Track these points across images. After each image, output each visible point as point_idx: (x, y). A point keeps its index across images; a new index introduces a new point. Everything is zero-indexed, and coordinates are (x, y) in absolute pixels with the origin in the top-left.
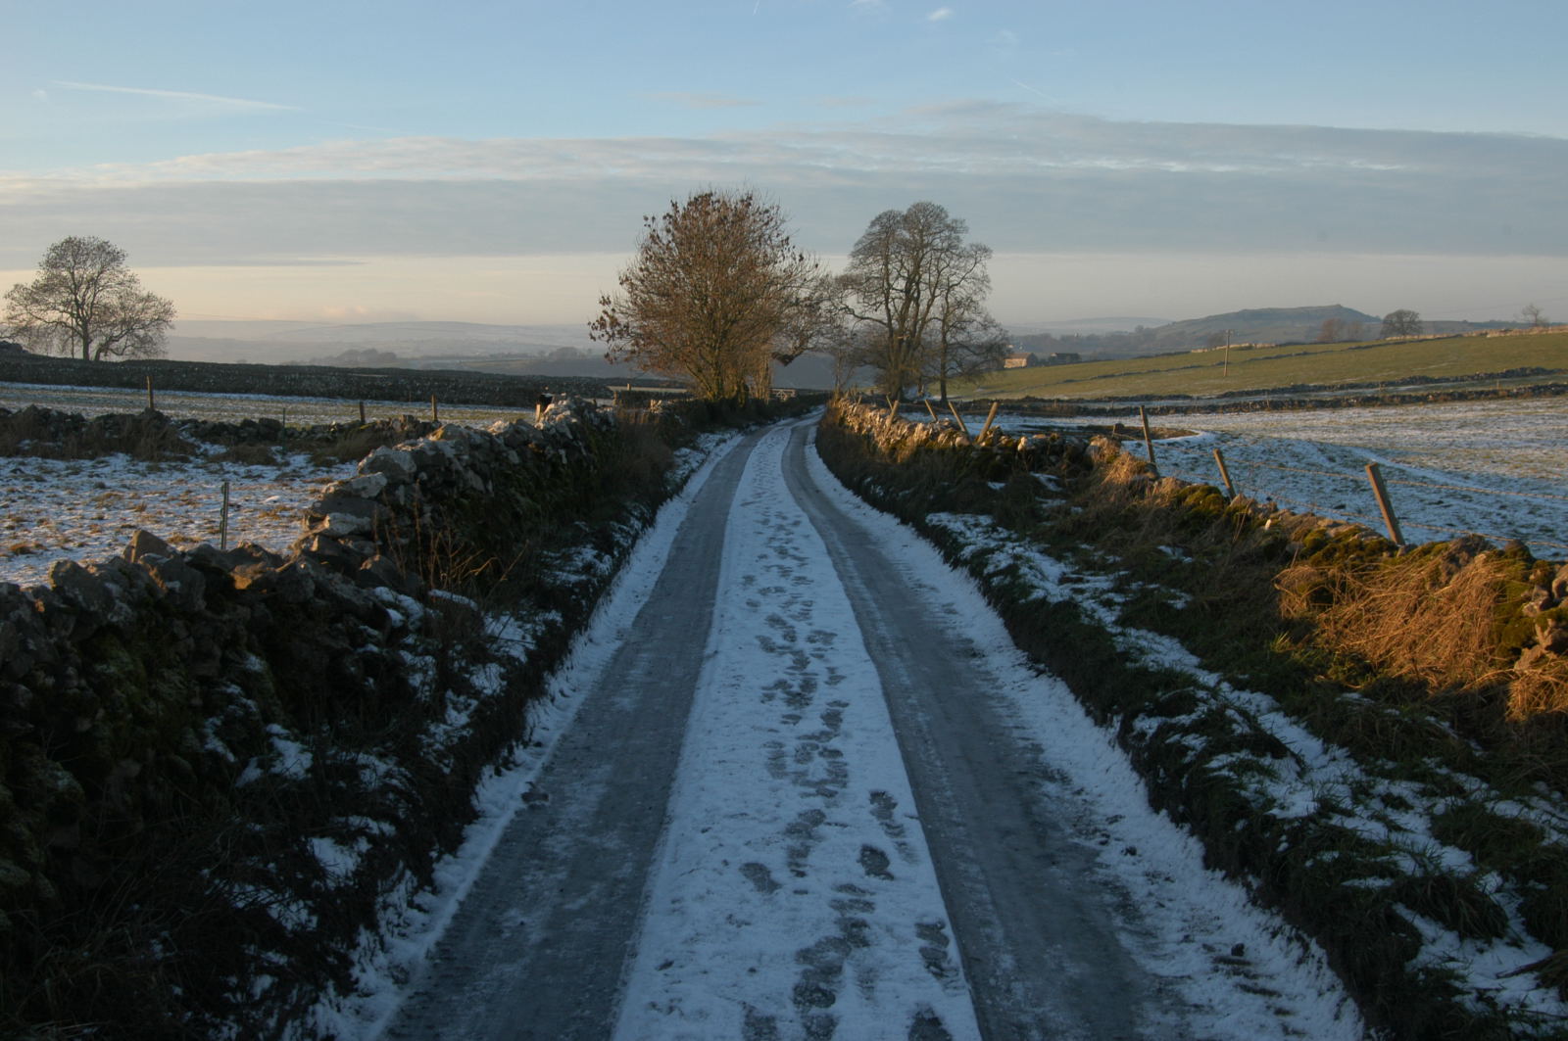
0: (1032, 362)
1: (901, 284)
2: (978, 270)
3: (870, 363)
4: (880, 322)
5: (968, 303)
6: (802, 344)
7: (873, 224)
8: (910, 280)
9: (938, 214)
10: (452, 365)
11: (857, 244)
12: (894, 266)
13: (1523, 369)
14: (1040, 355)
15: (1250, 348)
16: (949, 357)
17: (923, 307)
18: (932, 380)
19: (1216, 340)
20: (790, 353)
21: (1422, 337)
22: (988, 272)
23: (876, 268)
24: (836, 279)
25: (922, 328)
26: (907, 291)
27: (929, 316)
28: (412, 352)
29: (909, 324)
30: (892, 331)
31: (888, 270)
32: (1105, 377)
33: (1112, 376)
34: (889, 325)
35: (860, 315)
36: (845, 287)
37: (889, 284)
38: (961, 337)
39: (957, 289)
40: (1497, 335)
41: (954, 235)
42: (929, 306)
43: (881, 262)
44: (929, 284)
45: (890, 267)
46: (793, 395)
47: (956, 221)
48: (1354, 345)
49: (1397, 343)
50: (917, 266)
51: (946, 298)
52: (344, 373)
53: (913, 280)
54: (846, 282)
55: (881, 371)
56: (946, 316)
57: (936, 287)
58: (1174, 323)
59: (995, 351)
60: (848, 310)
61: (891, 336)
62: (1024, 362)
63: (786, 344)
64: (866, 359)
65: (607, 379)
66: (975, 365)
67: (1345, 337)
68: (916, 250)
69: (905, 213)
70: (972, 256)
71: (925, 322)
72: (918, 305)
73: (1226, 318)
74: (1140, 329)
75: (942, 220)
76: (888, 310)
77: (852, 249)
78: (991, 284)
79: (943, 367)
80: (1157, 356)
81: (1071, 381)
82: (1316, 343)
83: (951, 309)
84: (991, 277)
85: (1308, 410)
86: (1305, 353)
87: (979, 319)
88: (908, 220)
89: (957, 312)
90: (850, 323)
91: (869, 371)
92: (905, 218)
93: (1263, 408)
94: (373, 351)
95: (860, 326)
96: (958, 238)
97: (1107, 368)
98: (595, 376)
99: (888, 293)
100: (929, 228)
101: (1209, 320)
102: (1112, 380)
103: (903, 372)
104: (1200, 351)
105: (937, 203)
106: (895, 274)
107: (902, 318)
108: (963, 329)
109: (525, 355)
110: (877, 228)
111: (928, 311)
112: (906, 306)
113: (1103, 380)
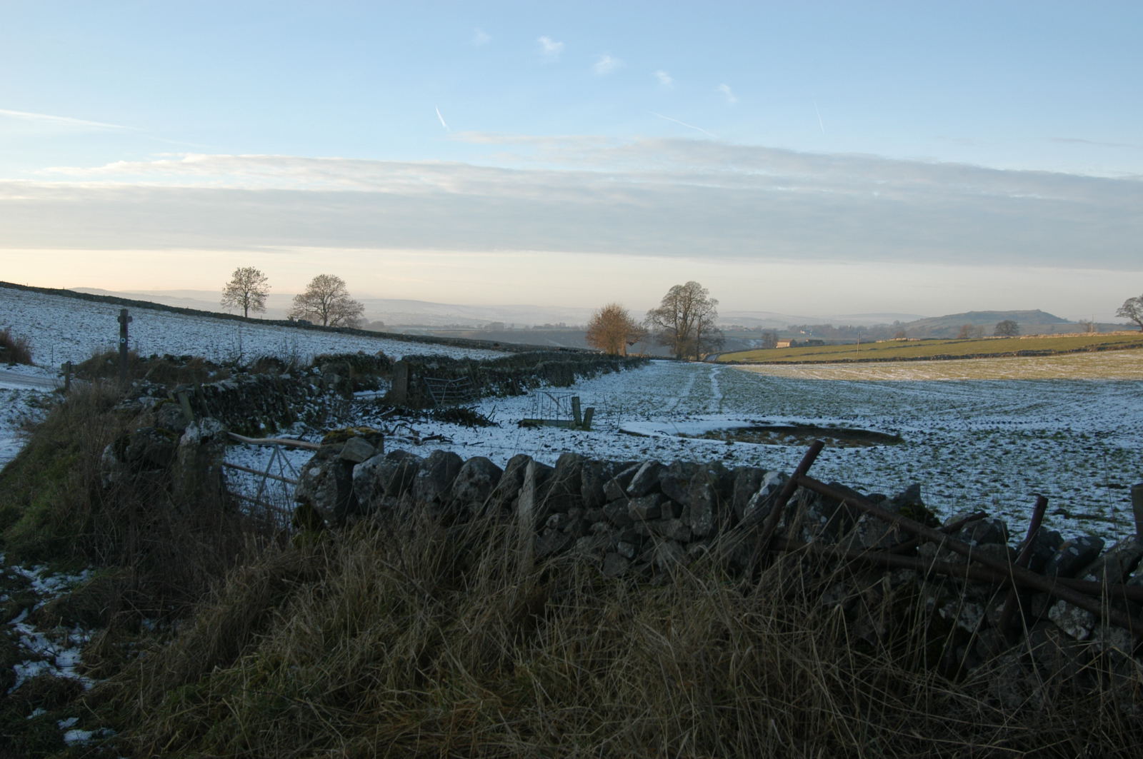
14: (798, 340)
27: (691, 327)
36: (659, 314)
39: (703, 316)
48: (948, 341)
62: (788, 345)
70: (710, 303)
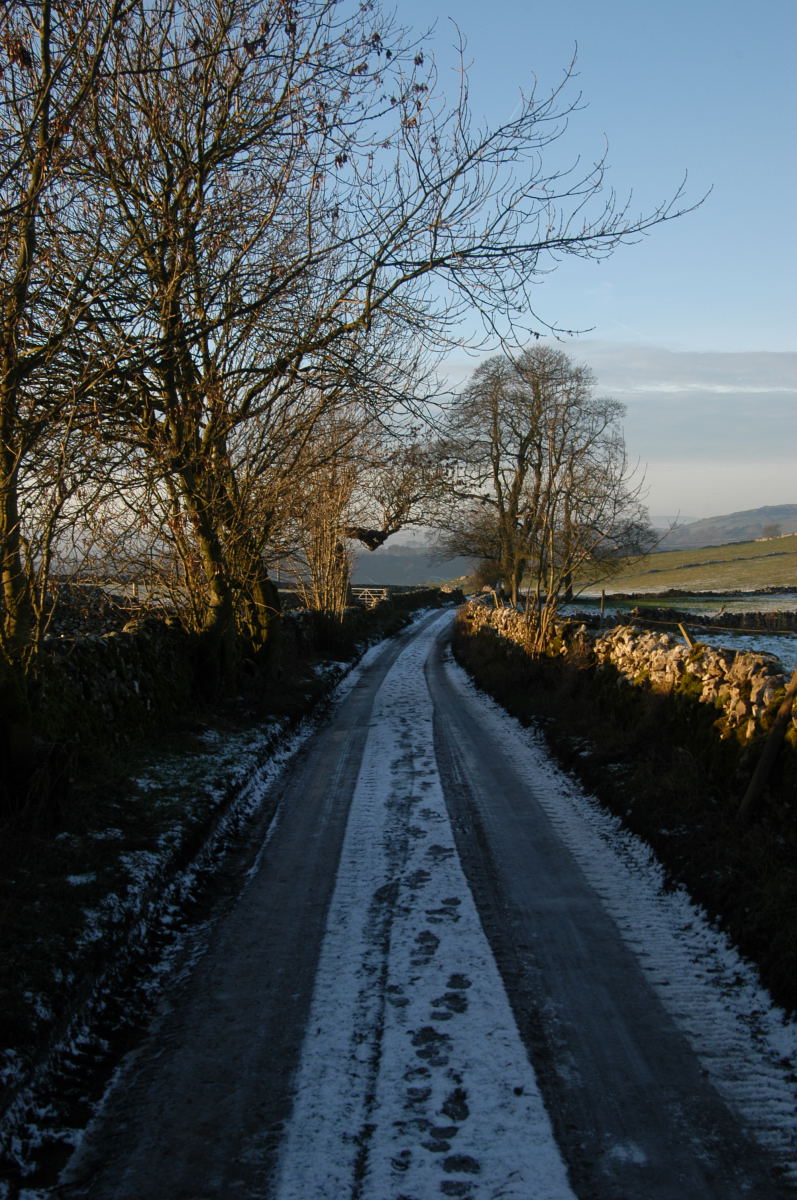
2: (609, 431)
4: (489, 500)
11: (456, 401)
29: (525, 502)
30: (503, 511)
34: (500, 503)
41: (580, 386)
47: (580, 370)
58: (704, 520)
69: (517, 360)
70: (600, 415)
73: (749, 513)
75: (563, 368)
76: (498, 485)
78: (625, 450)
84: (624, 440)
88: (520, 370)
92: (517, 367)
96: (586, 390)
107: (517, 494)
110: (482, 380)
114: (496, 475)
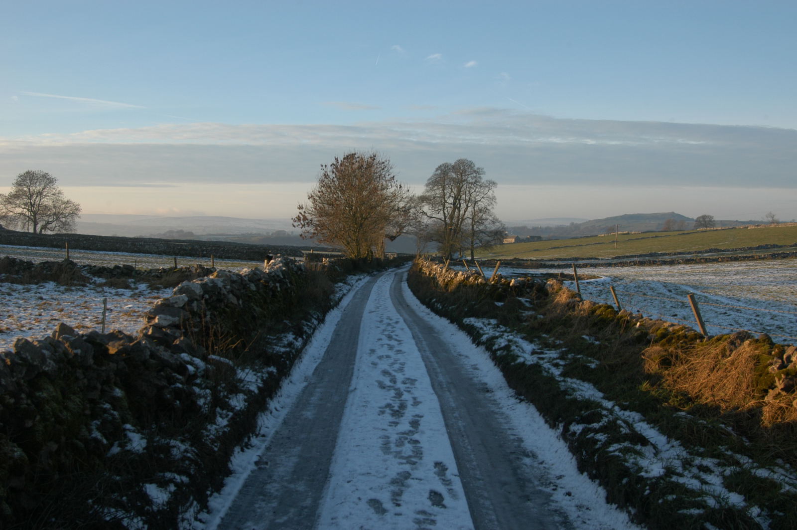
0: (518, 240)
1: (451, 200)
2: (490, 193)
3: (435, 240)
4: (440, 219)
5: (485, 210)
6: (400, 230)
7: (437, 170)
8: (455, 198)
9: (470, 165)
10: (222, 239)
11: (428, 180)
12: (448, 191)
13: (767, 245)
14: (521, 237)
15: (628, 234)
16: (475, 238)
17: (462, 212)
18: (468, 249)
19: (611, 230)
20: (394, 235)
21: (715, 228)
22: (495, 195)
23: (439, 192)
24: (418, 197)
25: (461, 222)
26: (454, 204)
27: (465, 217)
28: (201, 232)
29: (455, 220)
30: (446, 224)
31: (444, 193)
32: (554, 248)
33: (558, 248)
34: (445, 221)
35: (430, 215)
36: (423, 201)
37: (445, 200)
38: (481, 228)
39: (479, 203)
40: (753, 228)
41: (478, 176)
42: (465, 212)
43: (441, 189)
44: (465, 201)
45: (445, 191)
46: (395, 256)
47: (479, 168)
48: (681, 233)
49: (702, 232)
50: (459, 191)
51: (474, 208)
52: (167, 242)
53: (457, 198)
54: (423, 199)
55: (440, 244)
56: (474, 216)
57: (469, 202)
58: (589, 221)
59: (499, 235)
60: (424, 213)
61: (446, 227)
62: (513, 240)
63: (393, 231)
64: (434, 238)
65: (301, 247)
66: (489, 242)
67: (676, 229)
68: (459, 183)
69: (453, 164)
70: (487, 186)
71: (463, 220)
72: (460, 211)
73: (616, 218)
74: (572, 224)
75: (472, 168)
76: (444, 214)
77: (426, 182)
78: (497, 201)
79: (472, 242)
80: (581, 237)
81: (538, 250)
82: (662, 231)
83: (476, 213)
84: (496, 197)
85: (658, 265)
86: (656, 237)
87: (490, 218)
88: (455, 168)
89: (479, 215)
90: (425, 220)
91: (434, 244)
92: (453, 167)
93: (635, 265)
94: (182, 231)
95: (430, 221)
96: (480, 177)
97: (556, 244)
98: (295, 245)
99: (445, 205)
100: (465, 172)
101: (607, 219)
102: (558, 249)
103: (452, 245)
104: (602, 235)
105: (469, 160)
106: (448, 195)
107: (452, 217)
108: (483, 223)
109: (259, 234)
110: (439, 172)
111: (464, 214)
112: (454, 211)
113: (553, 250)
114: (444, 210)
